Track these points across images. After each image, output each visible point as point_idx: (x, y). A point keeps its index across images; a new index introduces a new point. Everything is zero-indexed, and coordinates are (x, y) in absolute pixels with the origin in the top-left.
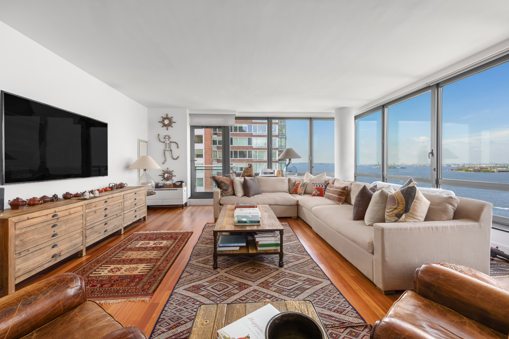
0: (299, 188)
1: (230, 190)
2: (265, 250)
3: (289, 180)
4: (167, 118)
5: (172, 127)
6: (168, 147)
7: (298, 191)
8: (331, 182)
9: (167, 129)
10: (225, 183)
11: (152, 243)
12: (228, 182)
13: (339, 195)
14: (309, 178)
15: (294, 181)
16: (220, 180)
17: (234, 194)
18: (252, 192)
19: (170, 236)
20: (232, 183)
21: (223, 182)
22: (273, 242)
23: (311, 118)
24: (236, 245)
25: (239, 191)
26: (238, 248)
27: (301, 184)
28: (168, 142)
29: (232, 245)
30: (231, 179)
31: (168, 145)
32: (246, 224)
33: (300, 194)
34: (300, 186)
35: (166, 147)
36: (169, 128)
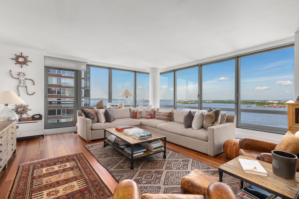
0: (138, 114)
1: (96, 118)
2: (157, 151)
3: (130, 110)
4: (21, 56)
5: (27, 65)
6: (22, 83)
7: (137, 117)
8: (156, 110)
9: (22, 67)
10: (92, 114)
11: (56, 168)
12: (94, 113)
13: (168, 117)
14: (143, 108)
15: (133, 111)
16: (87, 112)
17: (98, 122)
18: (112, 119)
19: (65, 159)
20: (97, 113)
21: (90, 113)
22: (159, 146)
23: (135, 71)
24: (141, 151)
25: (103, 118)
26: (142, 153)
27: (139, 112)
28: (22, 78)
29: (139, 151)
30: (95, 110)
31: (22, 81)
32: (145, 137)
33: (139, 118)
34: (138, 113)
35: (20, 83)
36: (23, 66)
